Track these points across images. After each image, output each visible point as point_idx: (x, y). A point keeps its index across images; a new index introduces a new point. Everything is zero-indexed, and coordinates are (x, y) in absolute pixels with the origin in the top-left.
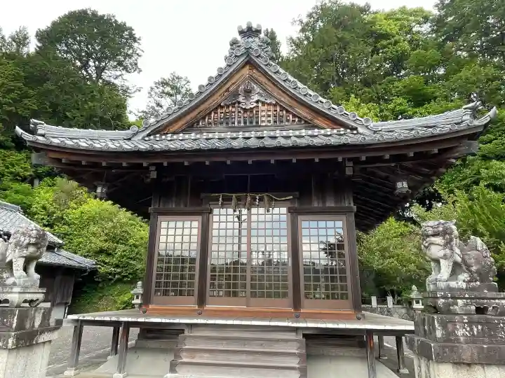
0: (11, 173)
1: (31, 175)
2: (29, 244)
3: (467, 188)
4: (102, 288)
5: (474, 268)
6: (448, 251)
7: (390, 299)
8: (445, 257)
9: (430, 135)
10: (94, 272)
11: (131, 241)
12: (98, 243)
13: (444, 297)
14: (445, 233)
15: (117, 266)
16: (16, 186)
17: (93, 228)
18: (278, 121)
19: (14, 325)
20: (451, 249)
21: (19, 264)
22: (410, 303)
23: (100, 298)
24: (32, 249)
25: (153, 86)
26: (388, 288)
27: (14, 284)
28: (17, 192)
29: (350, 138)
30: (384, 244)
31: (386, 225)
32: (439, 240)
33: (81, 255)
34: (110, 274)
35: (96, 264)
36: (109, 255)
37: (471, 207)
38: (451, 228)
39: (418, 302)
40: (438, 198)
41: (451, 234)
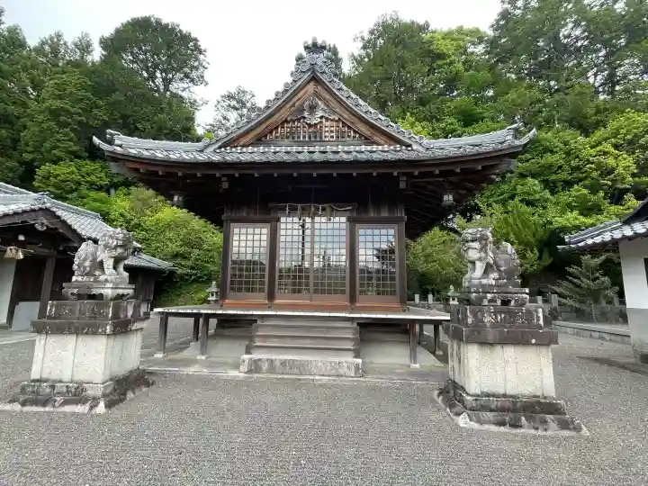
0: (87, 182)
1: (106, 185)
2: (117, 246)
3: (504, 203)
4: (180, 287)
5: (502, 269)
6: (483, 255)
7: (430, 296)
8: (480, 259)
9: (476, 153)
10: (172, 273)
11: (205, 246)
12: (174, 247)
13: (477, 292)
14: (483, 239)
15: (192, 268)
16: (93, 194)
17: (170, 234)
18: (341, 136)
19: (110, 315)
20: (486, 253)
21: (109, 264)
22: (447, 300)
23: (179, 295)
24: (120, 250)
25: (220, 99)
26: (429, 287)
27: (106, 281)
28: (95, 200)
29: (405, 155)
30: (429, 250)
31: (431, 233)
32: (476, 245)
33: (160, 258)
34: (187, 275)
35: (174, 266)
36: (185, 258)
37: (505, 219)
38: (487, 235)
39: (454, 300)
40: (479, 211)
41: (486, 240)
